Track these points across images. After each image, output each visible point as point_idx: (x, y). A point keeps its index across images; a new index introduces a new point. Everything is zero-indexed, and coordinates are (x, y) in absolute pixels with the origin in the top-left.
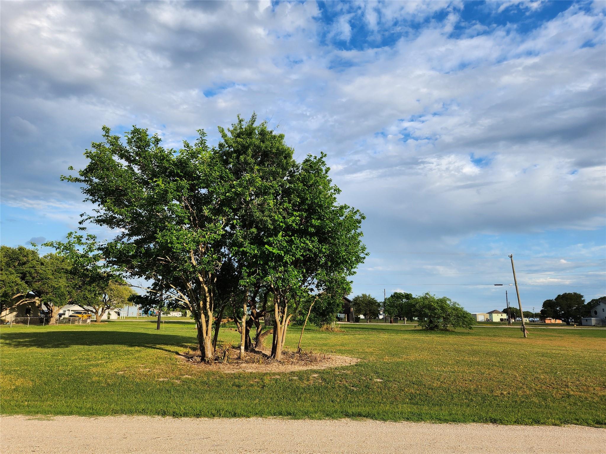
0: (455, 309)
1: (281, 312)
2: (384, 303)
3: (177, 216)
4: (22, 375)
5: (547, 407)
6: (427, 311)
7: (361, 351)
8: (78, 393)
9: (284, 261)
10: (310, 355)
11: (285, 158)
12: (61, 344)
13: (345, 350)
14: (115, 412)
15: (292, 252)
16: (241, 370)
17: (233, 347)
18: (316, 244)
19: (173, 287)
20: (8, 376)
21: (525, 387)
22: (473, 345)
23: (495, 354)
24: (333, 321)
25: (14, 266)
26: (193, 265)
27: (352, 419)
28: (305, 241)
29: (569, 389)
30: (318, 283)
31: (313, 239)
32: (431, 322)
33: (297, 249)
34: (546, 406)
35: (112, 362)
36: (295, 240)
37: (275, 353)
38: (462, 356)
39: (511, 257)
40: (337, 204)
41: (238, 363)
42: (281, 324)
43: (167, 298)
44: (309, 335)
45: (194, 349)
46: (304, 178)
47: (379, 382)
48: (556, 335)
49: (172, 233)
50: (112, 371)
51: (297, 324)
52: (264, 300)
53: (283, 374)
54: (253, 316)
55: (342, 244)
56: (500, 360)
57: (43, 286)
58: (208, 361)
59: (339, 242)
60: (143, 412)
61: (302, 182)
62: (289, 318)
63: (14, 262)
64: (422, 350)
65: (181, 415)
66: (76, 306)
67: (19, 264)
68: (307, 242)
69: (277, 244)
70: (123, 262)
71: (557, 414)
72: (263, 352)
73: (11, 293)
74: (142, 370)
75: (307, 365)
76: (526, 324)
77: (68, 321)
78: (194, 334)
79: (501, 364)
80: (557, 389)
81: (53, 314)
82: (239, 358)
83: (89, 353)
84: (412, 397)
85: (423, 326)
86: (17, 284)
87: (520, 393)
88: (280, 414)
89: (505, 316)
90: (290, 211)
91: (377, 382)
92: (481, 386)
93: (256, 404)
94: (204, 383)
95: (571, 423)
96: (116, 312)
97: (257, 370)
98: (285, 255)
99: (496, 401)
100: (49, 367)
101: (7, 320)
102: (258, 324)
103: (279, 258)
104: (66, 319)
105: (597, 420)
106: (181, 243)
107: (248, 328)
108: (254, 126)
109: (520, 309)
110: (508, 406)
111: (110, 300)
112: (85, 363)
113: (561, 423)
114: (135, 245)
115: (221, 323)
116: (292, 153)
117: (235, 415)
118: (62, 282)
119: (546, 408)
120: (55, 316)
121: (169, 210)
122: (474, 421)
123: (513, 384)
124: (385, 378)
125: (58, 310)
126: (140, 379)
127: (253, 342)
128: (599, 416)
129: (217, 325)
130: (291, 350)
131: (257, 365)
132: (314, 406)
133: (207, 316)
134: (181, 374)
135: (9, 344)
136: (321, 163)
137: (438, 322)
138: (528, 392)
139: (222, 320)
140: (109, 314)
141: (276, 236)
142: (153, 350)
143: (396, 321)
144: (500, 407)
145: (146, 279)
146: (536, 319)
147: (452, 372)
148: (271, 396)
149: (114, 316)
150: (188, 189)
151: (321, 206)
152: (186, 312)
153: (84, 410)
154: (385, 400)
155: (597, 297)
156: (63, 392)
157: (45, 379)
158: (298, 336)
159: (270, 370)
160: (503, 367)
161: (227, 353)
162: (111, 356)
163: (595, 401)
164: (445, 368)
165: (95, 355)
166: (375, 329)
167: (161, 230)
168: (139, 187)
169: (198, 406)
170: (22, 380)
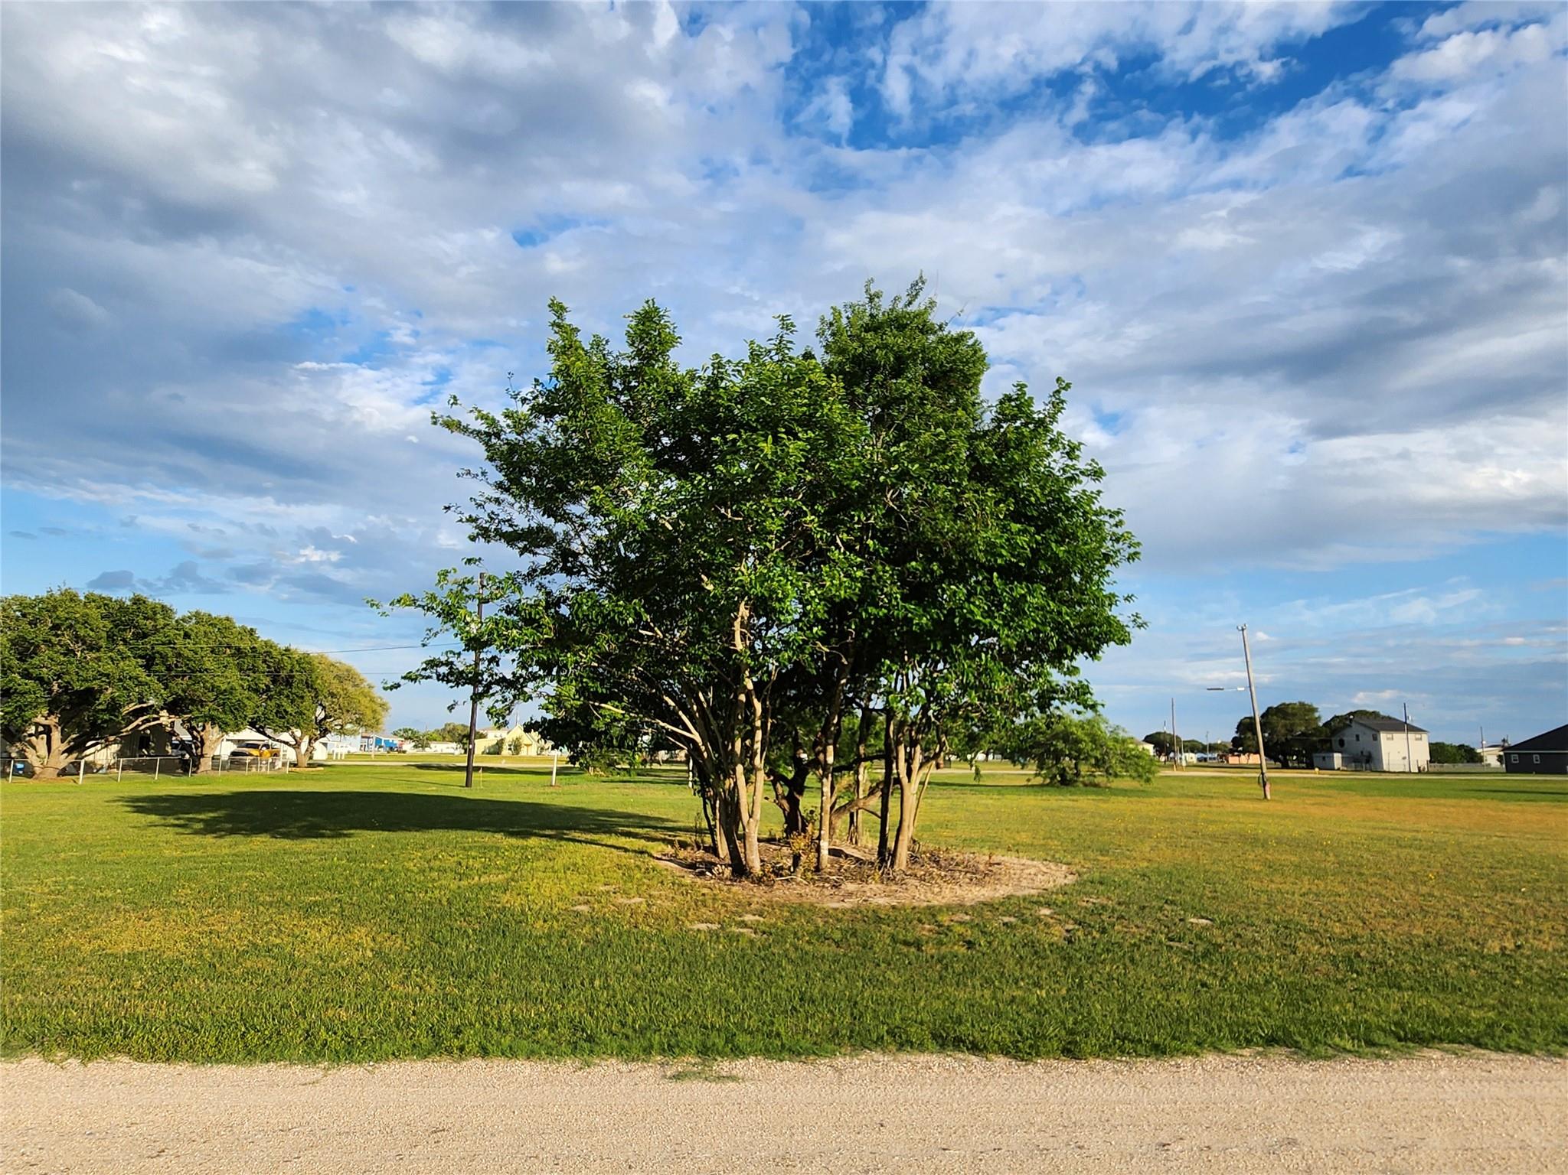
25: (124, 640)
37: (894, 856)
57: (193, 687)
58: (761, 876)
63: (125, 630)
67: (136, 637)
81: (206, 749)
82: (817, 868)
85: (1045, 777)
111: (328, 717)
120: (210, 754)
146: (1211, 756)
161: (803, 857)
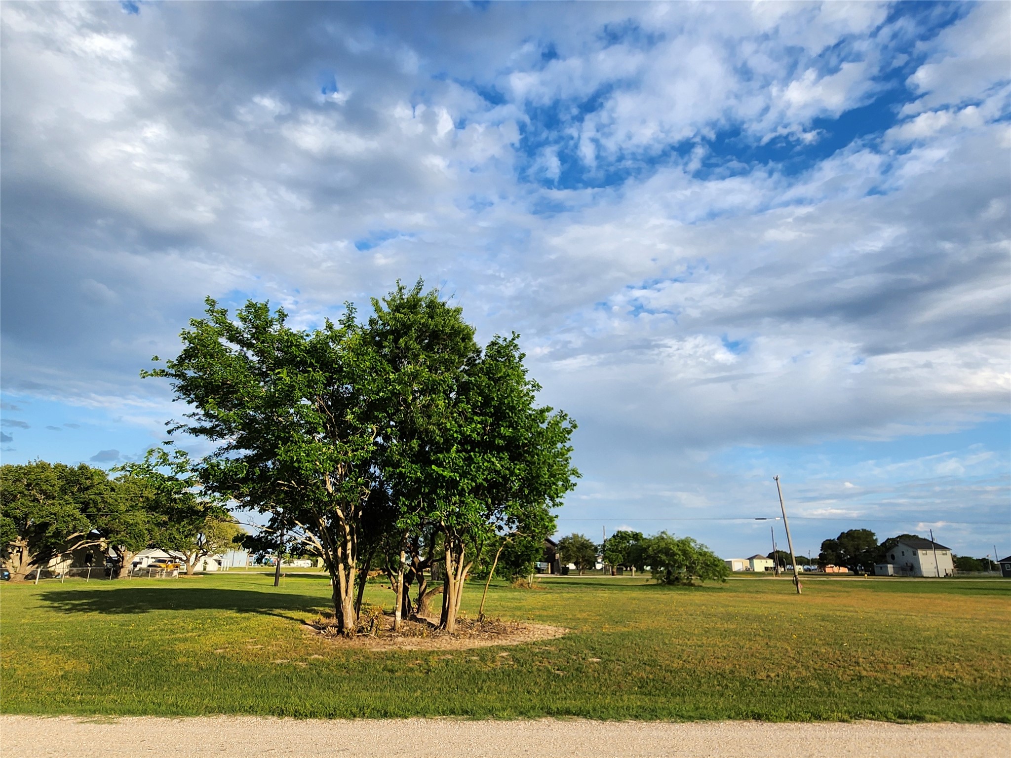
0: (703, 554)
1: (455, 561)
2: (604, 546)
3: (307, 422)
4: (75, 655)
5: (831, 694)
6: (664, 557)
7: (570, 616)
8: (156, 682)
9: (460, 488)
10: (497, 623)
11: (463, 340)
12: (134, 608)
13: (547, 616)
14: (210, 711)
15: (471, 474)
16: (395, 648)
17: (385, 613)
18: (506, 463)
19: (299, 524)
20: (54, 656)
21: (799, 665)
22: (728, 606)
23: (758, 618)
24: (529, 573)
25: (72, 492)
26: (328, 493)
27: (557, 718)
28: (490, 458)
29: (861, 668)
30: (509, 519)
31: (501, 455)
32: (669, 573)
33: (478, 470)
34: (830, 692)
35: (207, 635)
36: (475, 457)
37: (446, 622)
38: (712, 621)
39: (777, 479)
40: (536, 405)
41: (391, 636)
42: (455, 579)
43: (289, 541)
44: (495, 595)
45: (328, 616)
46: (489, 368)
47: (597, 663)
48: (841, 589)
49: (300, 447)
50: (206, 649)
51: (478, 578)
52: (431, 544)
53: (458, 652)
54: (415, 568)
55: (544, 463)
56: (765, 627)
57: (112, 522)
58: (348, 633)
59: (539, 460)
60: (252, 711)
61: (487, 374)
62: (467, 569)
64: (658, 613)
65: (306, 715)
66: (159, 550)
67: (80, 490)
68: (494, 460)
69: (449, 462)
70: (228, 488)
71: (845, 704)
72: (429, 620)
73: (65, 532)
74: (250, 647)
75: (492, 639)
76: (800, 574)
77: (146, 573)
78: (329, 593)
79: (767, 634)
80: (844, 667)
81: (125, 563)
82: (393, 629)
83: (175, 621)
84: (643, 683)
85: (658, 580)
86: (75, 519)
87: (793, 674)
88: (453, 712)
89: (770, 563)
90: (469, 415)
91: (593, 663)
92: (740, 665)
93: (417, 697)
94: (341, 666)
95: (864, 718)
96: (216, 560)
97: (419, 647)
98: (460, 479)
99: (760, 688)
100: (115, 642)
101: (57, 571)
102: (421, 580)
103: (452, 484)
104: (143, 570)
105: (900, 712)
106: (312, 461)
107: (407, 584)
108: (420, 295)
109: (791, 553)
110: (777, 694)
111: (207, 542)
112: (167, 637)
113: (851, 718)
114: (246, 464)
115: (368, 577)
116: (473, 333)
117: (386, 715)
118: (141, 517)
119: (829, 696)
120: (128, 566)
121: (297, 413)
122: (729, 717)
123: (783, 662)
124: (605, 657)
125: (132, 557)
126: (247, 660)
127: (414, 605)
128: (902, 707)
129: (361, 581)
130: (469, 617)
131: (419, 639)
132: (502, 700)
133: (347, 568)
134: (308, 653)
135: (58, 609)
136: (512, 348)
137: (680, 573)
138: (804, 673)
139: (370, 572)
140: (206, 563)
141: (448, 451)
142: (268, 616)
143: (620, 571)
144: (765, 696)
145: (260, 511)
146: (813, 567)
147: (700, 646)
148: (439, 685)
149: (212, 567)
150: (323, 383)
151: (512, 408)
152: (317, 561)
153: (164, 708)
154: (604, 689)
155: (894, 534)
156: (134, 680)
157: (108, 660)
158: (480, 595)
159: (438, 646)
160: (770, 637)
161: (375, 621)
162: (206, 626)
163: (896, 684)
164: (689, 640)
165: (183, 624)
166: (590, 584)
167: (284, 444)
168: (255, 381)
169: (332, 700)
170: (74, 662)
